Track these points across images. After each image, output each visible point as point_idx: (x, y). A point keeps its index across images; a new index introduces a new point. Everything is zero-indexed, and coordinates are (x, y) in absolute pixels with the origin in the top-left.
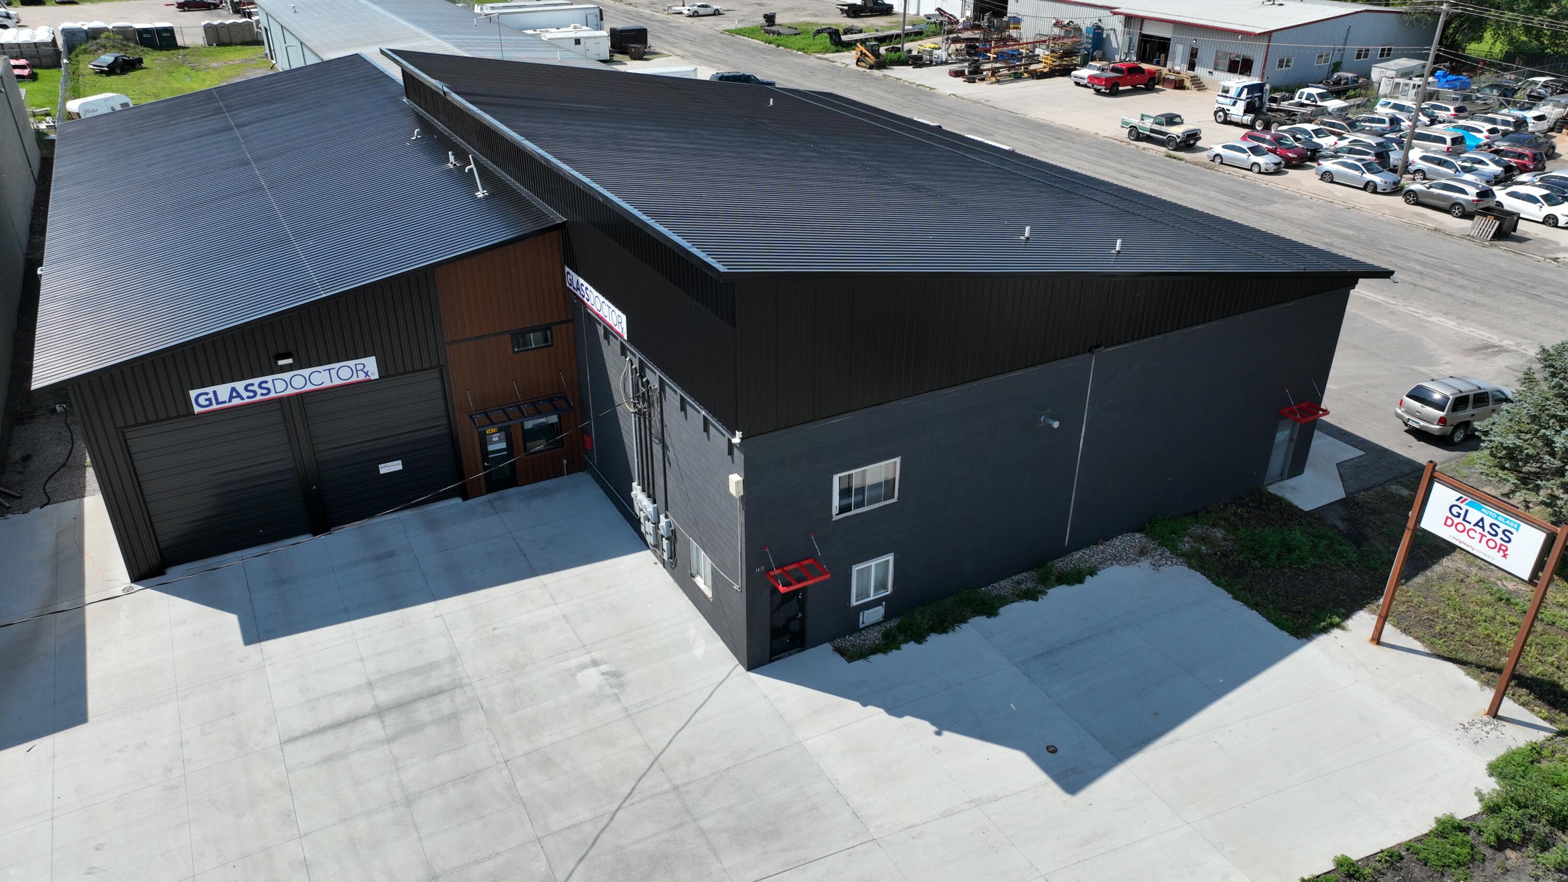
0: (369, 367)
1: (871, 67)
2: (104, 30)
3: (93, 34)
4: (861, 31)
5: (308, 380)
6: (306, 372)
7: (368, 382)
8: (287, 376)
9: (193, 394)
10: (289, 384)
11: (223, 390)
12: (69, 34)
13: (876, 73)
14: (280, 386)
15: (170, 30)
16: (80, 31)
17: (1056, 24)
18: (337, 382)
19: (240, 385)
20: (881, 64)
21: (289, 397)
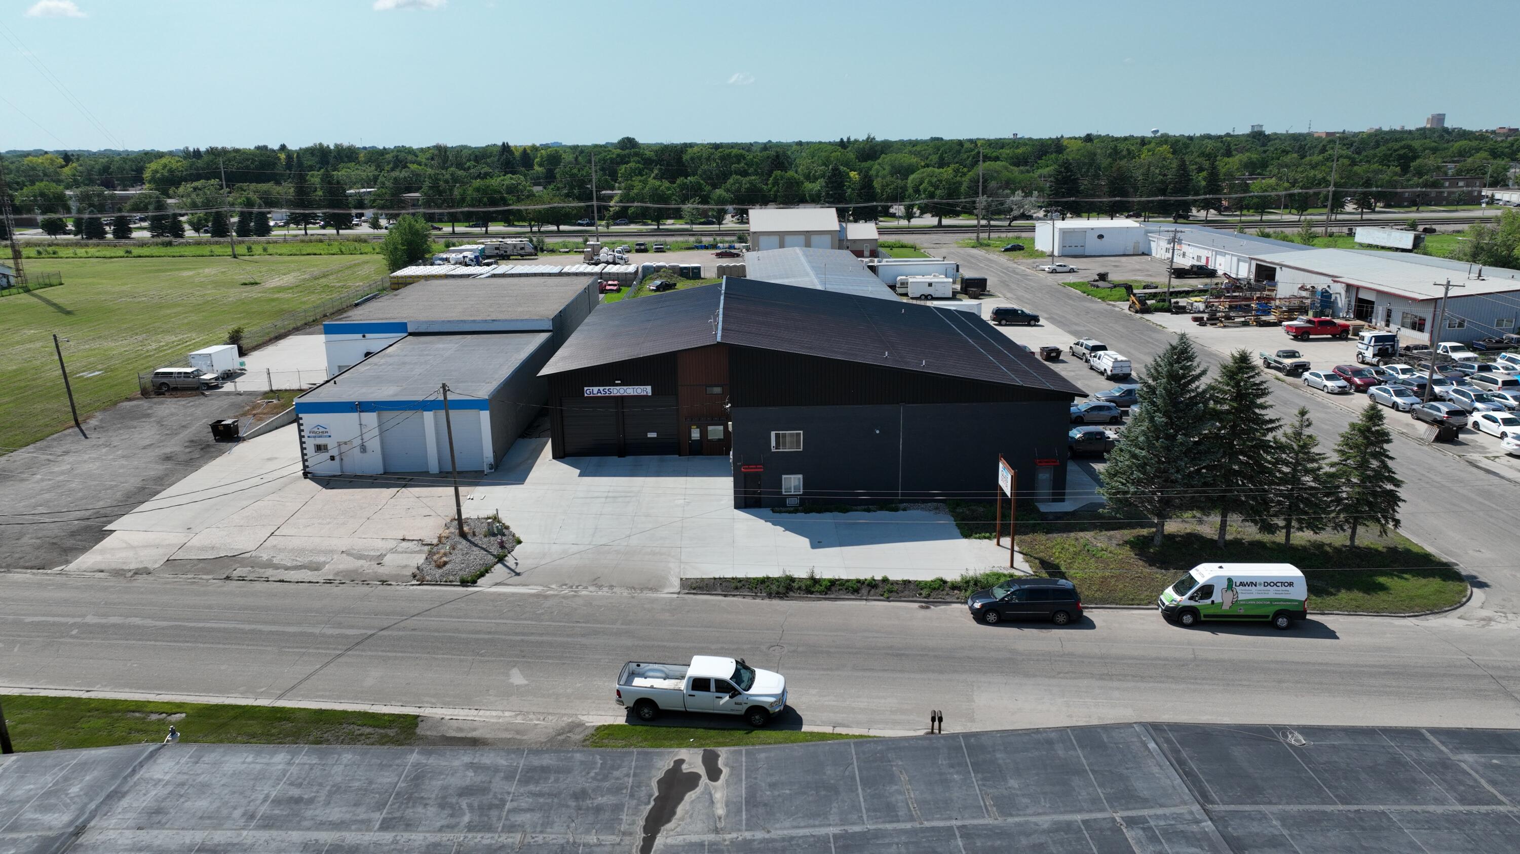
0: (647, 390)
1: (1137, 312)
2: (664, 267)
3: (658, 269)
4: (1156, 287)
5: (625, 391)
6: (625, 388)
7: (647, 396)
8: (618, 388)
9: (586, 388)
10: (618, 391)
11: (596, 389)
12: (645, 269)
13: (1139, 315)
14: (615, 391)
15: (699, 269)
16: (652, 267)
17: (1302, 288)
18: (636, 394)
19: (601, 388)
20: (1146, 310)
21: (618, 397)
